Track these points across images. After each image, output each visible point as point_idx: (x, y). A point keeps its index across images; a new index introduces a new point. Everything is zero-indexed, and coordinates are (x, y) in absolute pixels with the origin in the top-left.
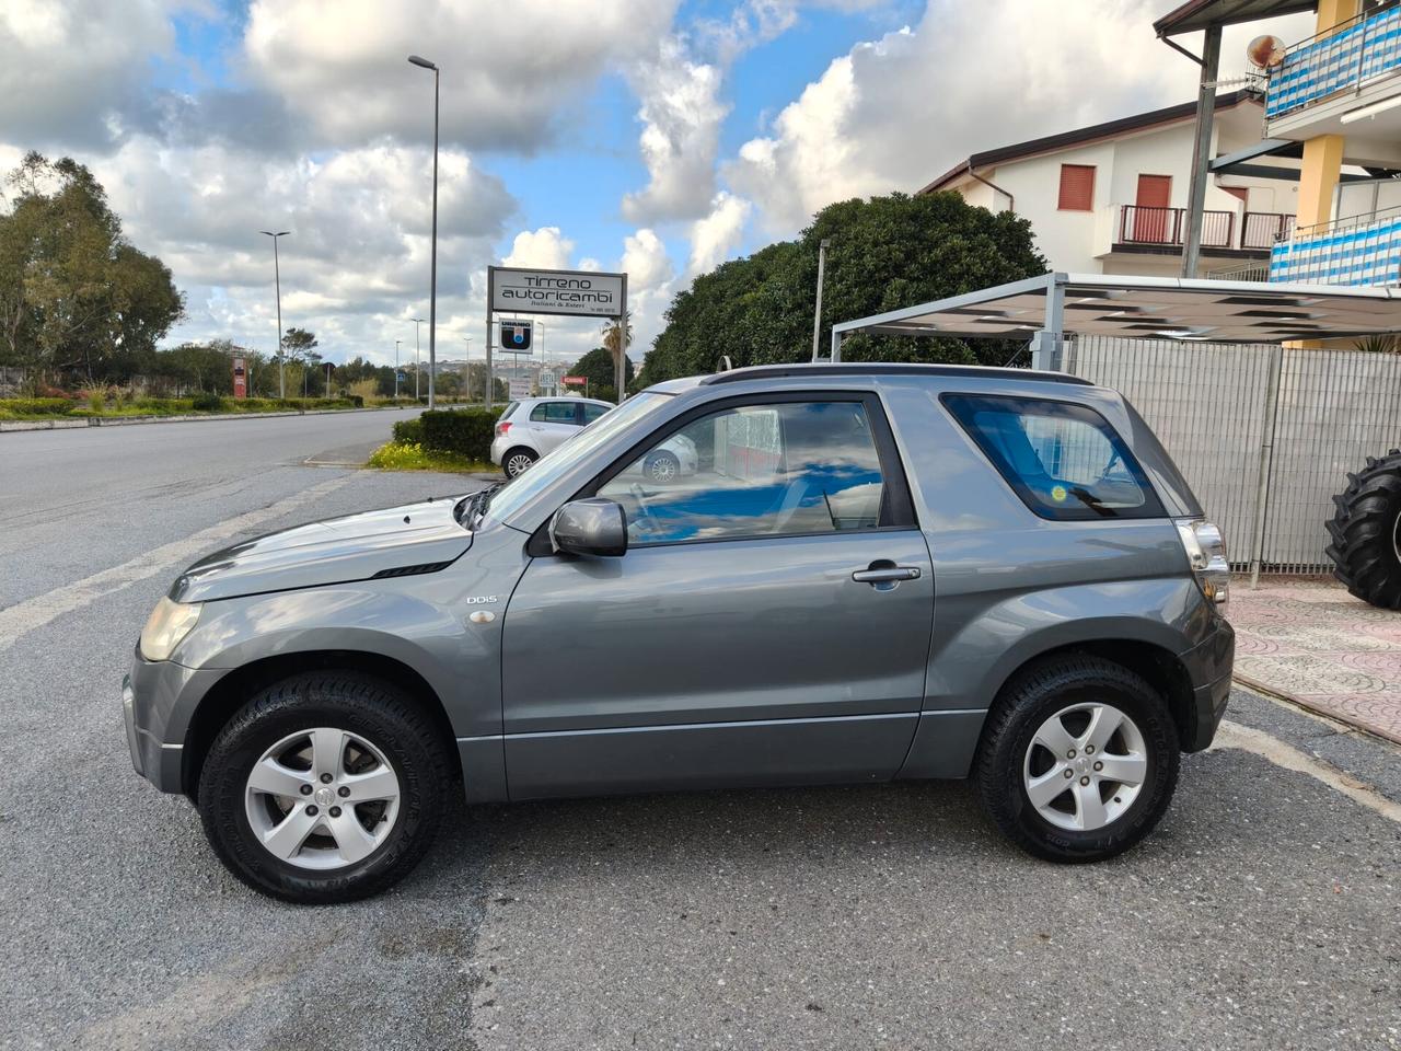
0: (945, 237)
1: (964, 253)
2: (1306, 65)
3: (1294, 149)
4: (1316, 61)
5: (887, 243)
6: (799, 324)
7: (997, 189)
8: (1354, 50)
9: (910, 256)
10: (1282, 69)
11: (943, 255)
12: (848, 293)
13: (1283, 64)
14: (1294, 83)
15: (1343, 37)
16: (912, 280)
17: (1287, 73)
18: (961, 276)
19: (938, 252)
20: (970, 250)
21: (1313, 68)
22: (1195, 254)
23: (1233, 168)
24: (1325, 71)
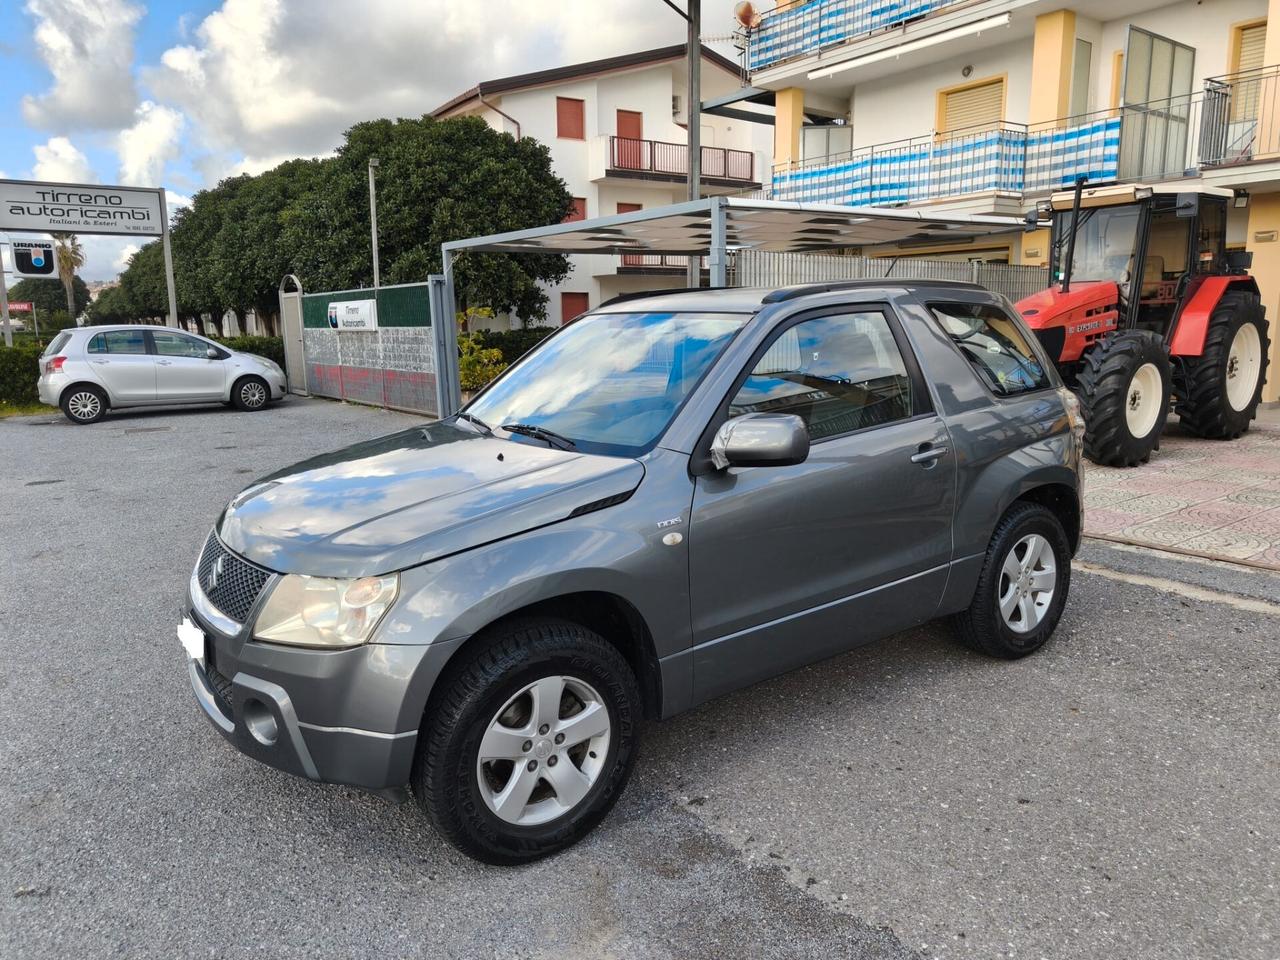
0: (480, 159)
1: (501, 176)
2: (777, 29)
3: (767, 98)
4: (785, 27)
5: (430, 164)
6: (349, 241)
7: (503, 114)
8: (813, 22)
9: (453, 177)
10: (759, 31)
11: (482, 176)
12: (398, 212)
13: (760, 28)
14: (770, 43)
15: (804, 10)
16: (458, 199)
17: (763, 34)
18: (500, 196)
19: (477, 174)
20: (505, 172)
21: (783, 33)
22: (697, 182)
23: (719, 110)
24: (792, 36)
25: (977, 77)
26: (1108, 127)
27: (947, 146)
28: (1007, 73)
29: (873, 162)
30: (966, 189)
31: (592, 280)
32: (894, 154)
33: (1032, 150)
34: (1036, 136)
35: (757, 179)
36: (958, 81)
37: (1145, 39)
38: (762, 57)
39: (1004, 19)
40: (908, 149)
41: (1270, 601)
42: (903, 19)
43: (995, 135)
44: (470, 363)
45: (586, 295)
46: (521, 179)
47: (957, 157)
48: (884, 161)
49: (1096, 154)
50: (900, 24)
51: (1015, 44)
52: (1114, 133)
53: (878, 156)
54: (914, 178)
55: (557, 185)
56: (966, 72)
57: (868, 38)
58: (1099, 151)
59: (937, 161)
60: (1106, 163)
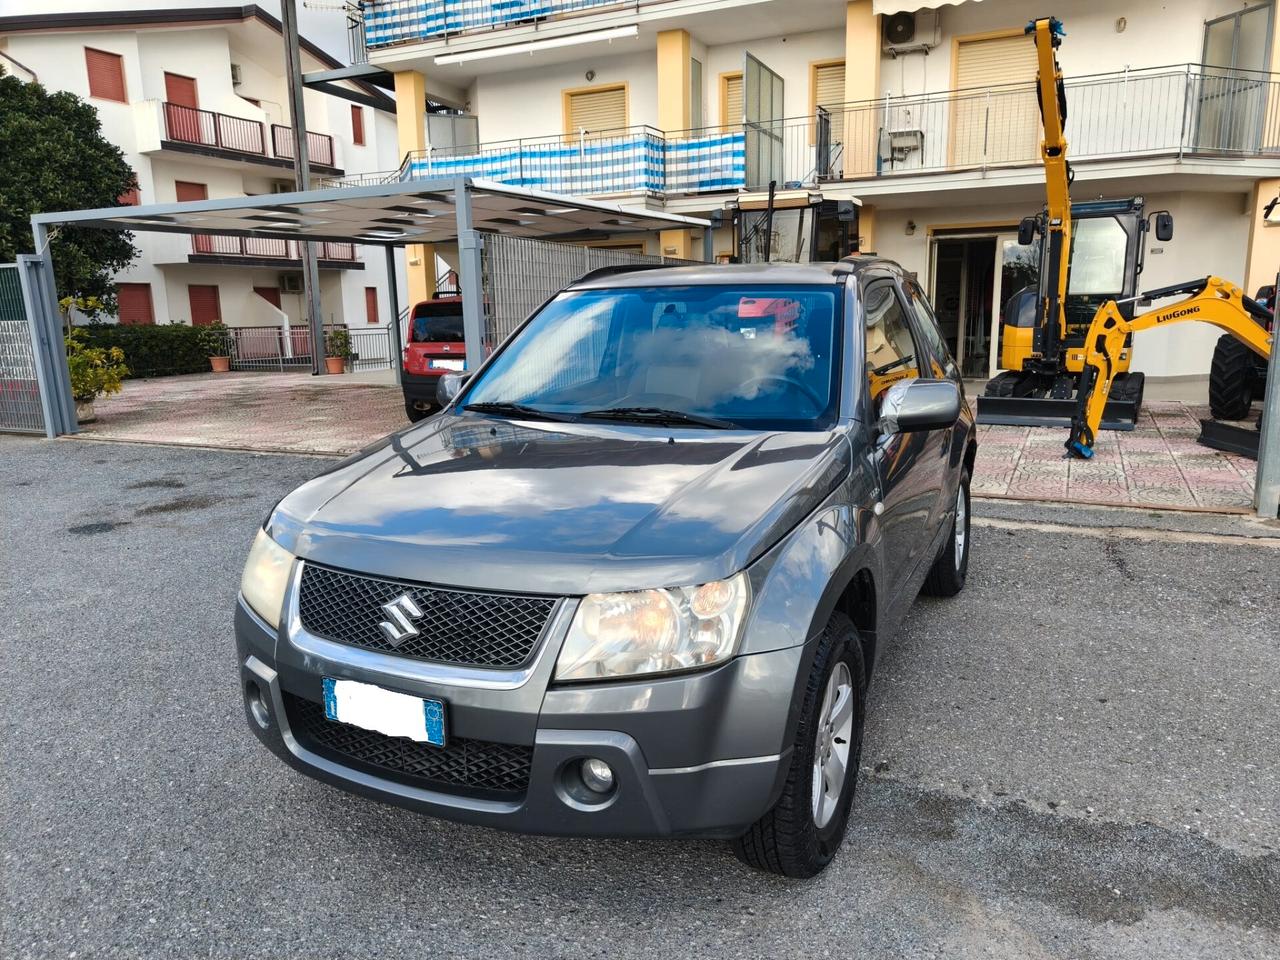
1: (38, 136)
3: (386, 79)
4: (404, 6)
7: (13, 61)
8: (437, 4)
10: (374, 6)
14: (388, 20)
17: (379, 10)
18: (40, 162)
20: (44, 132)
21: (402, 12)
23: (321, 86)
24: (414, 16)
25: (600, 82)
26: (735, 140)
27: (597, 145)
28: (628, 83)
29: (522, 155)
30: (618, 187)
31: (154, 269)
32: (543, 149)
33: (670, 155)
34: (672, 142)
35: (338, 166)
36: (582, 84)
37: (755, 65)
38: (380, 34)
39: (633, 31)
40: (557, 145)
41: (1056, 523)
42: (535, 16)
43: (642, 138)
44: (78, 366)
45: (147, 286)
46: (68, 142)
47: (607, 156)
48: (533, 155)
49: (724, 163)
50: (532, 20)
51: (642, 55)
52: (740, 146)
53: (527, 150)
54: (546, 174)
55: (112, 152)
56: (589, 76)
57: (494, 30)
58: (728, 160)
59: (588, 159)
60: (735, 172)
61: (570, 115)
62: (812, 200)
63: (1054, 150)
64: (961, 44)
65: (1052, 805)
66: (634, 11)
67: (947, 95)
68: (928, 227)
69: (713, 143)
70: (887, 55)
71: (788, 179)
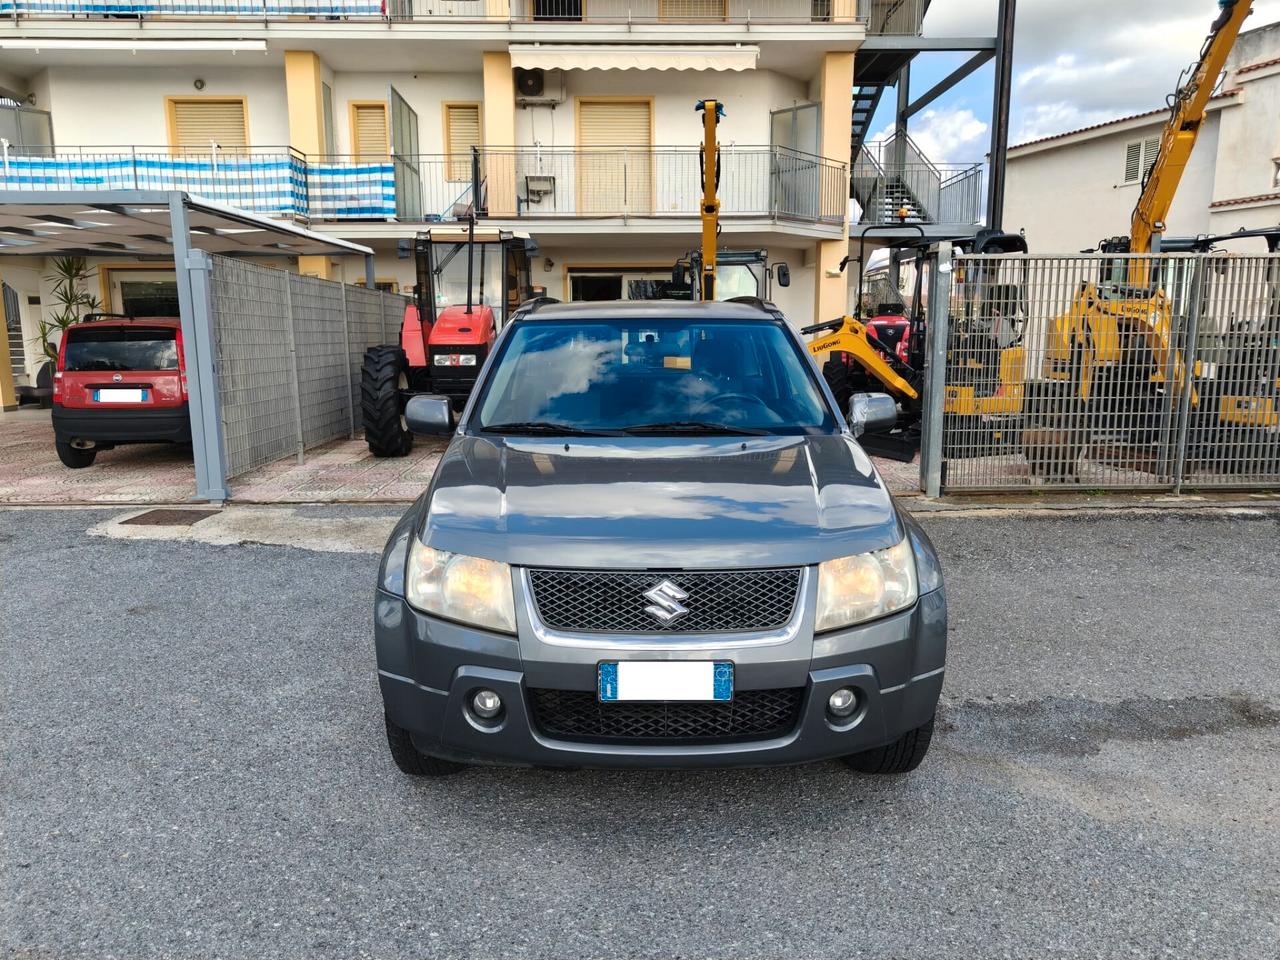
25: (210, 92)
26: (383, 170)
27: (232, 161)
28: (245, 97)
29: (136, 163)
33: (313, 179)
34: (314, 166)
36: (189, 92)
37: (397, 99)
39: (261, 46)
40: (182, 157)
42: (138, 14)
43: (287, 159)
47: (245, 174)
48: (150, 164)
49: (374, 192)
50: (134, 17)
51: (269, 71)
52: (389, 177)
53: (143, 158)
56: (199, 85)
57: (73, 18)
58: (378, 190)
59: (222, 175)
60: (385, 202)
61: (175, 123)
62: (503, 237)
63: (710, 208)
64: (582, 103)
65: (990, 698)
66: (261, 26)
67: (573, 149)
68: (564, 266)
69: (347, 172)
70: (521, 105)
71: (429, 211)
